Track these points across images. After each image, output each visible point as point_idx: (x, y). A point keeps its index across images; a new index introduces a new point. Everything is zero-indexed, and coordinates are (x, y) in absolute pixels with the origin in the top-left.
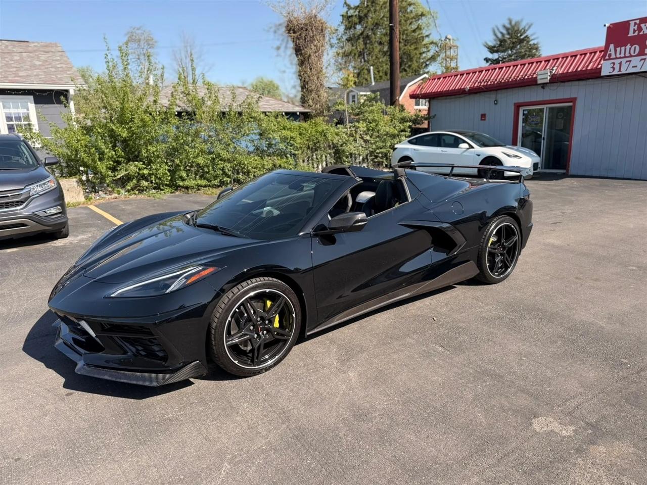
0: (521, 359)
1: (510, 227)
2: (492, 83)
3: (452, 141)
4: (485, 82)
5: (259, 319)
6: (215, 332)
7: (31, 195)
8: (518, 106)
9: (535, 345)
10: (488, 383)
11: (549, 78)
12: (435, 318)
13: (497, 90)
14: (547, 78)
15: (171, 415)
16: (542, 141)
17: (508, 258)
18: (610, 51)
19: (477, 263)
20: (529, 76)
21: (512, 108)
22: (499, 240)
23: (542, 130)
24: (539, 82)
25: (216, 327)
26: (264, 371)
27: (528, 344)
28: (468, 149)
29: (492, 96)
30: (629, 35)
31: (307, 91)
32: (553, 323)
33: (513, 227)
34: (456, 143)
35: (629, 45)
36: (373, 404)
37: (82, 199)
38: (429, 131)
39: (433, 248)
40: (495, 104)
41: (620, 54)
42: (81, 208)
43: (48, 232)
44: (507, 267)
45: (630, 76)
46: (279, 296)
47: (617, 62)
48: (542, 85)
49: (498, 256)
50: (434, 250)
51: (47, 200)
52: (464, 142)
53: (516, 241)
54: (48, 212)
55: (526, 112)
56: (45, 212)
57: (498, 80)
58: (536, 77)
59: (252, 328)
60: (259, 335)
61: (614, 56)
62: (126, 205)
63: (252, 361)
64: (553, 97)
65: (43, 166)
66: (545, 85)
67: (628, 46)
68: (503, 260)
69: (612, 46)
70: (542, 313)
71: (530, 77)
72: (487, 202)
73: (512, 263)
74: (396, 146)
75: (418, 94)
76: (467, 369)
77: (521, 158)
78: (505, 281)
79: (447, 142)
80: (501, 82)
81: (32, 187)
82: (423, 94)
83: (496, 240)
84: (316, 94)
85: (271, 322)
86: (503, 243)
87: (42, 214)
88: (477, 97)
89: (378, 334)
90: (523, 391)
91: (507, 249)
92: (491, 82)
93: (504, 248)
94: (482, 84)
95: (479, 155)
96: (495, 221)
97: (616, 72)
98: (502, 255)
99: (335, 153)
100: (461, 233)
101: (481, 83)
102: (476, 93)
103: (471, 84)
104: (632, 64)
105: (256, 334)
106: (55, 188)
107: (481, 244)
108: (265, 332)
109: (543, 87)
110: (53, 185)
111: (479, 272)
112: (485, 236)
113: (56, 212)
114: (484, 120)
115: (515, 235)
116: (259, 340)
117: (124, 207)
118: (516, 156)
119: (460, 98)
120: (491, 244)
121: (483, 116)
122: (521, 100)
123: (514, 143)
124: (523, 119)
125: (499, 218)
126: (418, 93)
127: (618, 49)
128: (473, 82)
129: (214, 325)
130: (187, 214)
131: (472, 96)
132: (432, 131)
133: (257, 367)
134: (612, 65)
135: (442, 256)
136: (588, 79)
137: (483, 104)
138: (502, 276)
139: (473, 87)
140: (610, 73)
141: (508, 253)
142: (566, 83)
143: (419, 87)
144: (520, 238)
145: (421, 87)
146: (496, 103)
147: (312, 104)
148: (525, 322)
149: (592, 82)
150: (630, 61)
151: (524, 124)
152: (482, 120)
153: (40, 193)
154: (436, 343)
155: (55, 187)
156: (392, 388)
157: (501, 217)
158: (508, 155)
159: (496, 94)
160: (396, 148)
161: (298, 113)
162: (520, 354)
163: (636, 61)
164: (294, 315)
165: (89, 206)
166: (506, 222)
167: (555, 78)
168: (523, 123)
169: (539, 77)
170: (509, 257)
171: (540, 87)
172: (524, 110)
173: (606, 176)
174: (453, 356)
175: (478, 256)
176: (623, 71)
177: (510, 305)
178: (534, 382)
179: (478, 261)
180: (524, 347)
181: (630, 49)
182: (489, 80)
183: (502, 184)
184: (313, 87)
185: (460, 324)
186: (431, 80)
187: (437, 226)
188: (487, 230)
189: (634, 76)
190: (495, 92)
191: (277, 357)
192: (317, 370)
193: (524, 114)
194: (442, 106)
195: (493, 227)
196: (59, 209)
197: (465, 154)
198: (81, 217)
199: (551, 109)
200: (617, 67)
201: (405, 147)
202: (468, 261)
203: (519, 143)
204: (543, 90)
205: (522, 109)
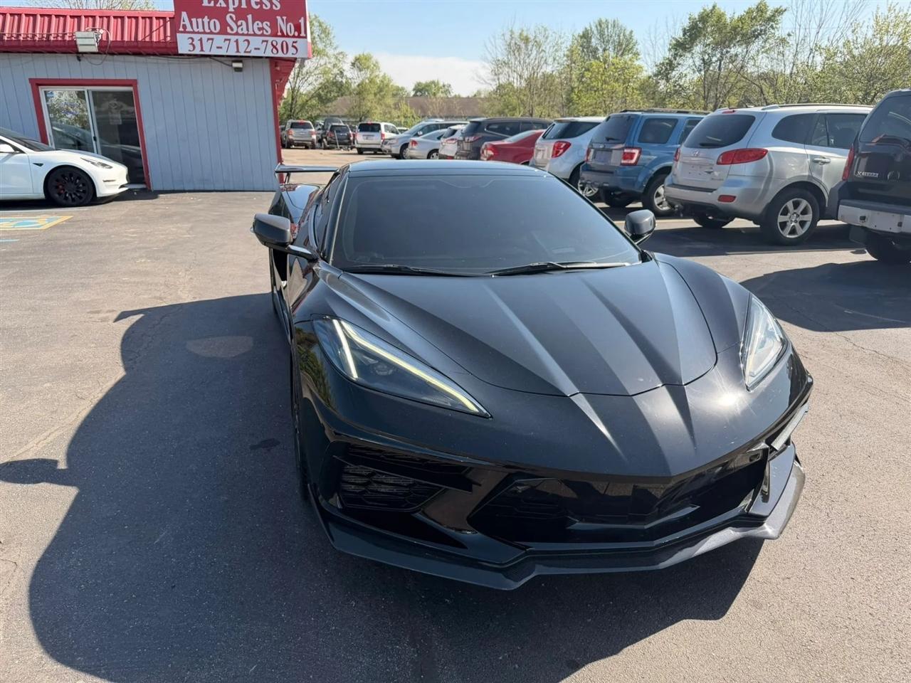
8: (37, 84)
11: (96, 45)
14: (94, 45)
18: (184, 21)
20: (56, 37)
21: (29, 88)
23: (89, 126)
28: (14, 153)
30: (203, 5)
35: (206, 17)
41: (198, 28)
45: (203, 59)
47: (197, 37)
48: (78, 55)
55: (51, 96)
58: (74, 41)
61: (189, 29)
64: (99, 76)
66: (81, 55)
67: (206, 19)
69: (184, 15)
71: (60, 39)
77: (111, 167)
95: (41, 165)
97: (197, 51)
104: (216, 43)
109: (79, 59)
118: (104, 165)
122: (42, 75)
124: (49, 106)
127: (194, 20)
134: (191, 41)
136: (148, 55)
140: (190, 51)
142: (115, 56)
149: (155, 61)
150: (212, 39)
158: (93, 164)
163: (219, 39)
167: (106, 47)
169: (79, 42)
171: (73, 58)
172: (45, 92)
173: (202, 189)
176: (207, 52)
181: (209, 23)
189: (208, 59)
199: (94, 93)
200: (197, 43)
204: (78, 62)
205: (43, 90)
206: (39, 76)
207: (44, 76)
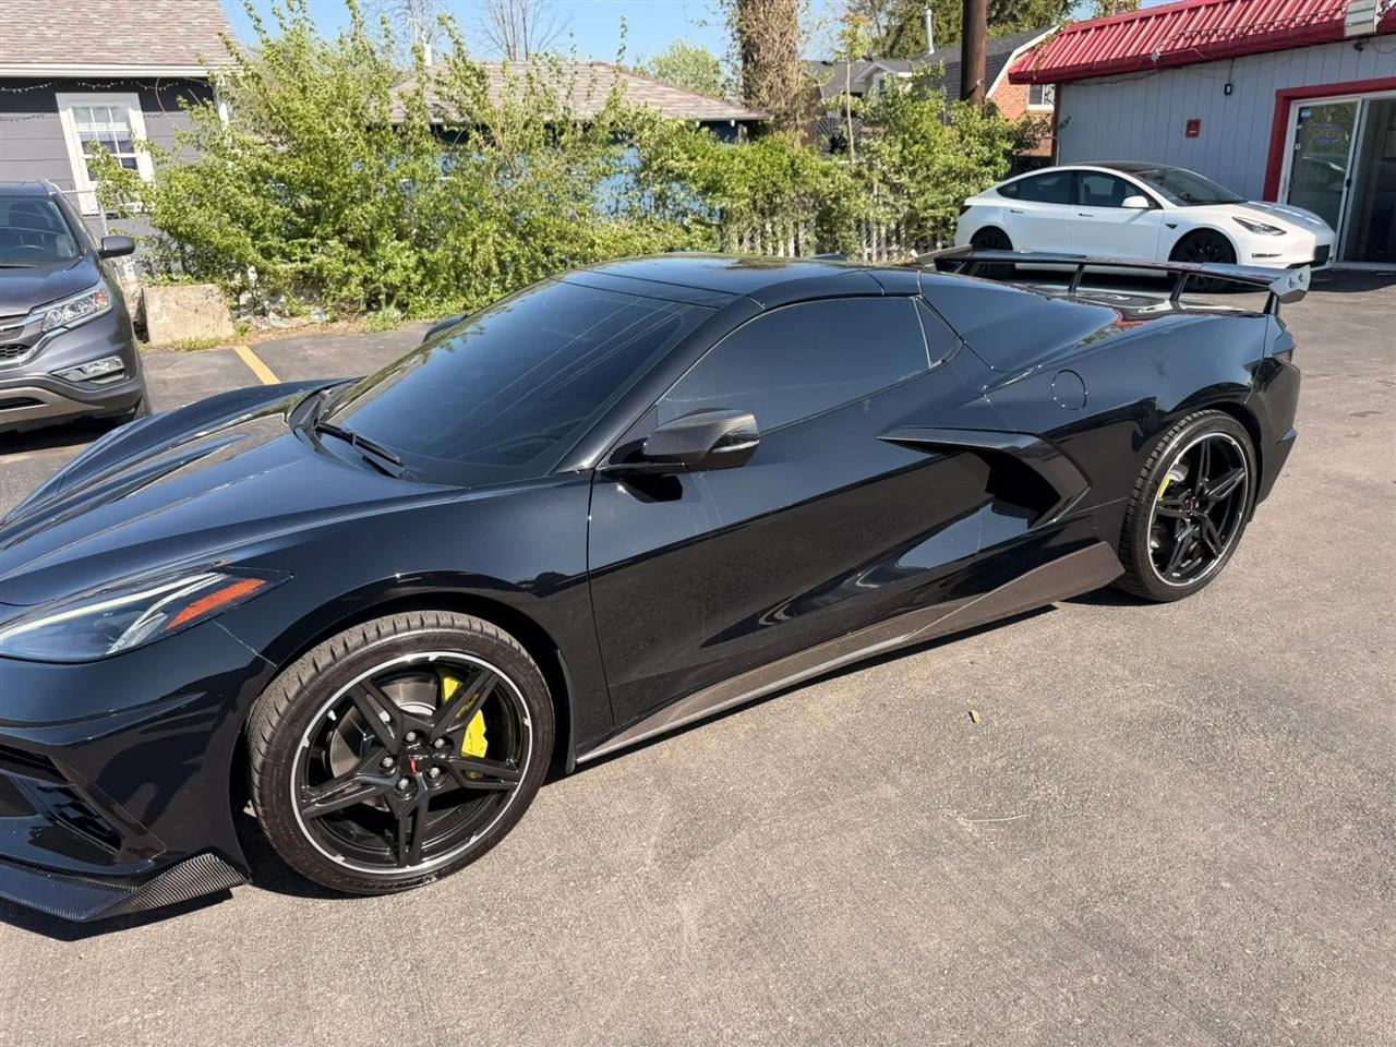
0: (1216, 887)
1: (1226, 443)
2: (1223, 39)
3: (1107, 188)
4: (1202, 38)
5: (411, 736)
6: (261, 781)
7: (44, 330)
8: (1286, 99)
9: (1268, 833)
10: (1095, 979)
11: (1377, 20)
12: (974, 712)
13: (1233, 58)
14: (1372, 21)
15: (126, 1019)
16: (1345, 189)
17: (1213, 530)
19: (1120, 547)
20: (1322, 18)
21: (1270, 106)
22: (1190, 482)
23: (1346, 161)
24: (1349, 32)
25: (263, 765)
26: (434, 879)
27: (1244, 827)
28: (1147, 209)
29: (1219, 73)
31: (755, 67)
32: (1332, 751)
33: (1234, 443)
34: (1117, 194)
36: (714, 1034)
37: (227, 330)
38: (1053, 165)
39: (990, 506)
40: (1226, 93)
42: (220, 352)
43: (97, 417)
44: (1209, 556)
46: (478, 669)
48: (1355, 42)
49: (1184, 525)
50: (993, 508)
51: (88, 341)
52: (1140, 192)
53: (1242, 482)
54: (92, 369)
55: (1306, 114)
56: (80, 369)
57: (1237, 30)
58: (1342, 20)
59: (388, 762)
60: (411, 780)
62: (319, 345)
63: (396, 853)
65: (92, 259)
66: (1365, 40)
68: (1197, 536)
70: (1300, 712)
71: (1326, 19)
72: (1161, 372)
73: (1223, 542)
74: (968, 202)
75: (1031, 72)
76: (1039, 913)
77: (1284, 232)
78: (1200, 594)
79: (1094, 191)
80: (1245, 35)
81: (50, 309)
82: (1044, 70)
83: (1182, 478)
84: (779, 76)
85: (453, 743)
86: (1202, 490)
87: (74, 376)
88: (1179, 75)
89: (798, 761)
90: (1205, 1024)
91: (1212, 505)
92: (1219, 37)
93: (1204, 504)
94: (1195, 44)
95: (1173, 227)
96: (1182, 428)
98: (1195, 521)
99: (820, 221)
100: (1074, 462)
101: (1193, 39)
102: (1179, 66)
103: (1165, 42)
105: (406, 777)
106: (109, 312)
107: (1136, 493)
108: (435, 771)
109: (1359, 47)
110: (104, 305)
111: (1123, 571)
112: (1149, 470)
113: (108, 370)
114: (1196, 135)
115: (1238, 464)
116: (413, 795)
117: (310, 352)
118: (1273, 229)
119: (1136, 79)
120: (1165, 494)
121: (1193, 127)
122: (1295, 83)
123: (1270, 195)
124: (1298, 131)
125: (1195, 420)
126: (1029, 69)
128: (1172, 39)
129: (258, 760)
130: (327, 388)
131: (1168, 74)
132: (1060, 165)
133: (409, 869)
135: (1013, 527)
137: (1196, 93)
138: (1191, 581)
139: (1173, 49)
141: (1216, 516)
143: (1035, 54)
144: (1254, 474)
145: (1040, 53)
146: (1228, 90)
147: (767, 99)
148: (1245, 743)
151: (1298, 147)
152: (1188, 135)
153: (69, 326)
154: (960, 806)
155: (107, 309)
156: (790, 974)
157: (1200, 417)
158: (1250, 227)
159: (1232, 67)
160: (968, 207)
161: (733, 123)
162: (1211, 866)
164: (528, 722)
165: (237, 349)
166: (1216, 429)
168: (1296, 142)
169: (1350, 20)
170: (1217, 530)
171: (1349, 46)
172: (1301, 109)
174: (1003, 857)
175: (1124, 531)
177: (1205, 678)
178: (1247, 988)
179: (1122, 539)
180: (1230, 838)
182: (1216, 31)
183: (1212, 317)
184: (770, 57)
185: (1046, 740)
186: (1065, 36)
187: (999, 447)
188: (1154, 454)
190: (1227, 63)
191: (474, 839)
192: (588, 886)
193: (1300, 120)
194: (1090, 103)
195: (1173, 444)
196: (117, 363)
197: (1135, 222)
198: (208, 375)
199: (1373, 103)
201: (989, 205)
202: (1094, 541)
203: (1282, 195)
204: (1357, 52)
205: (1298, 106)
206: (1293, 85)
207: (1299, 85)
